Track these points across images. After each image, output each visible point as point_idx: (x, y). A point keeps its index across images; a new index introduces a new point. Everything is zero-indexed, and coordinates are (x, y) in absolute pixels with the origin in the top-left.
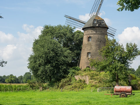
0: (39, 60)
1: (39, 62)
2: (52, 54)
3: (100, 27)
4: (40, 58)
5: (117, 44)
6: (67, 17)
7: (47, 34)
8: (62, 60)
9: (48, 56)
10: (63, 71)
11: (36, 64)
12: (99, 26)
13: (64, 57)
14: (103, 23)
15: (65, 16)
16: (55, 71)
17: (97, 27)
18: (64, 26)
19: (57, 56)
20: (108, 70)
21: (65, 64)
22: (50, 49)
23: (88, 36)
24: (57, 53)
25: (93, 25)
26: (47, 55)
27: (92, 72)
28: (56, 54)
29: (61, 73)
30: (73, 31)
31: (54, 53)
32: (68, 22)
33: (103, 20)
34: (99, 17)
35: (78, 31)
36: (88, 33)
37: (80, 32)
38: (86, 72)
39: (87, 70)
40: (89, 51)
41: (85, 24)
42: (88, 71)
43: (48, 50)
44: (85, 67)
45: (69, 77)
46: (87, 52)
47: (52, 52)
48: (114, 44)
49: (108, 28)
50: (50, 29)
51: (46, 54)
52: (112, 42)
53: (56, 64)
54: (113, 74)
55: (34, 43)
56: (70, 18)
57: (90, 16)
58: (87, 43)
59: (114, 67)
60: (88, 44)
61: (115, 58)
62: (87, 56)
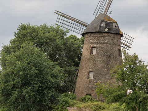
0: (13, 80)
1: (12, 83)
2: (34, 71)
3: (111, 33)
4: (15, 76)
5: (140, 62)
6: (59, 14)
7: (24, 38)
8: (50, 82)
9: (27, 74)
10: (50, 99)
11: (8, 85)
12: (108, 32)
13: (52, 77)
14: (116, 27)
15: (56, 12)
16: (36, 98)
17: (106, 32)
18: (52, 28)
19: (42, 74)
20: (124, 102)
21: (53, 88)
22: (31, 63)
23: (92, 46)
24: (41, 69)
25: (99, 29)
26: (27, 72)
27: (96, 103)
28: (40, 71)
29: (47, 102)
30: (65, 35)
31: (36, 70)
32: (60, 21)
33: (116, 23)
34: (109, 17)
35: (72, 35)
36: (91, 41)
37: (75, 37)
38: (86, 102)
39: (87, 100)
40: (91, 70)
41: (86, 26)
42: (89, 101)
43: (29, 64)
44: (85, 94)
45: (58, 108)
46: (88, 71)
47: (34, 68)
48: (135, 63)
49: (122, 36)
50: (29, 31)
51: (25, 71)
52: (132, 59)
53: (40, 87)
54: (132, 108)
55: (3, 51)
56: (64, 16)
57: (96, 14)
58: (88, 57)
59: (133, 98)
60: (90, 59)
61: (136, 83)
62: (88, 77)
